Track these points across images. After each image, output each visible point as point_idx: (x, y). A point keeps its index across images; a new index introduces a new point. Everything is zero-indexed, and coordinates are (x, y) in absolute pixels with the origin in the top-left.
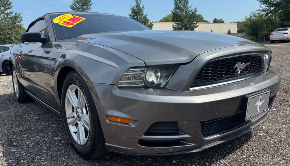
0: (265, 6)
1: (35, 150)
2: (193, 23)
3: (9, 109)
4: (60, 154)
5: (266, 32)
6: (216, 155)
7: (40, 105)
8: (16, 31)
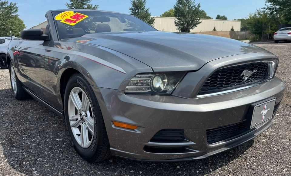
0: (270, 4)
1: (36, 152)
2: (196, 19)
3: (7, 106)
4: (62, 157)
5: (270, 31)
6: (220, 161)
7: (39, 103)
8: (11, 22)
